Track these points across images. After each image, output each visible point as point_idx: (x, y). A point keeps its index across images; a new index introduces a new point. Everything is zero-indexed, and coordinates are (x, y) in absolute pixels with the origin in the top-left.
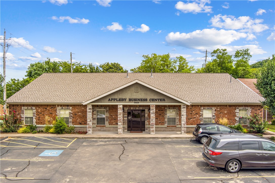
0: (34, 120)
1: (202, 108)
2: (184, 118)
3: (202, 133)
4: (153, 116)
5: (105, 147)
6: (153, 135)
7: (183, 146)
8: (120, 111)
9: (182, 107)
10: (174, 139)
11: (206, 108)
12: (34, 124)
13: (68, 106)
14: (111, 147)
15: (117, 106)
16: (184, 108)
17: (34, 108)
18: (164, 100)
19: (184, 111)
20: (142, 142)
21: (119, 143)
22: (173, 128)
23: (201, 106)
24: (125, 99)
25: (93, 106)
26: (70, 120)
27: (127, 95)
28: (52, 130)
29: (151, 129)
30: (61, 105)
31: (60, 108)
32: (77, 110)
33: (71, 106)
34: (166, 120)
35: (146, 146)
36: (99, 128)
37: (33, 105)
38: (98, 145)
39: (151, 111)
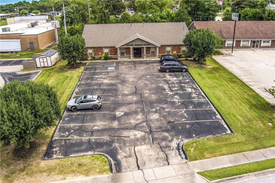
0: (93, 54)
1: (166, 47)
2: (158, 52)
3: (163, 59)
4: (145, 51)
5: (128, 65)
6: (145, 59)
7: (156, 64)
8: (131, 50)
9: (157, 47)
10: (153, 61)
11: (168, 46)
12: (93, 56)
13: (108, 47)
14: (130, 65)
15: (130, 47)
16: (158, 48)
17: (93, 49)
18: (149, 45)
19: (158, 49)
20: (141, 63)
21: (132, 63)
22: (154, 56)
23: (166, 46)
24: (133, 45)
25: (120, 48)
26: (109, 53)
27: (134, 43)
28: (103, 58)
29: (144, 57)
30: (105, 47)
31: (104, 48)
32: (112, 49)
33: (109, 47)
34: (151, 52)
35: (143, 65)
36: (122, 56)
37: (92, 48)
38: (125, 65)
39: (144, 50)
